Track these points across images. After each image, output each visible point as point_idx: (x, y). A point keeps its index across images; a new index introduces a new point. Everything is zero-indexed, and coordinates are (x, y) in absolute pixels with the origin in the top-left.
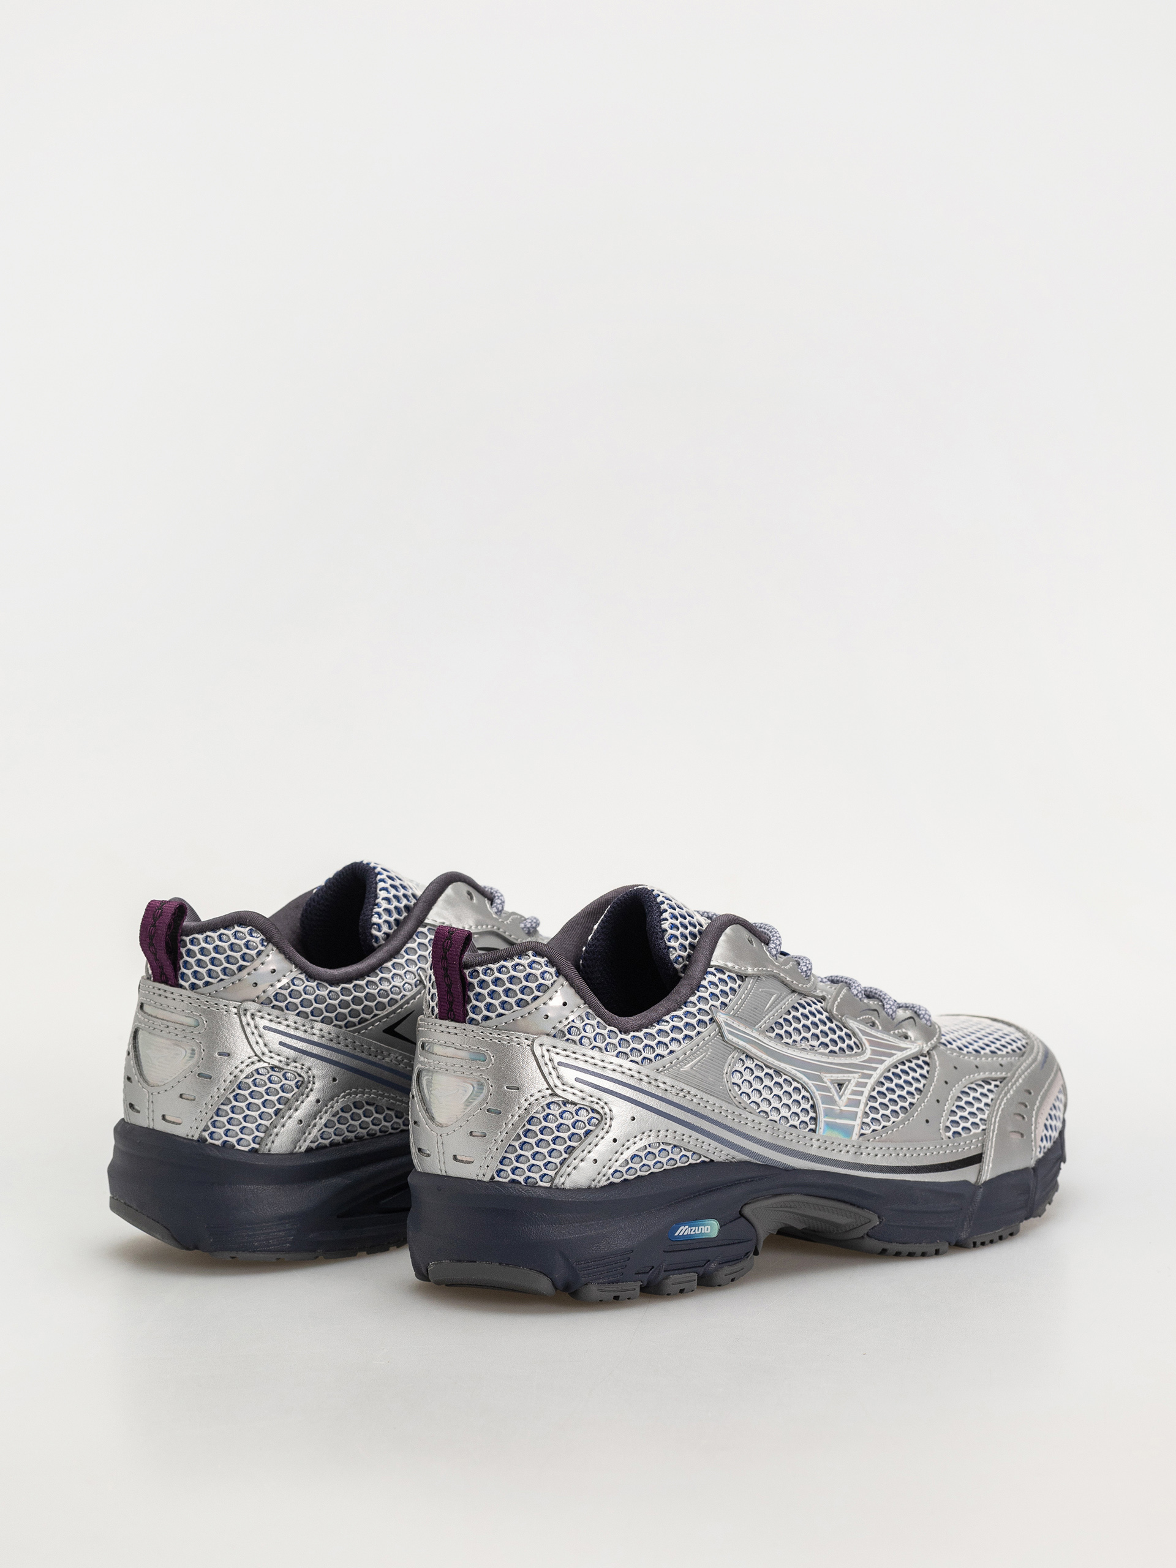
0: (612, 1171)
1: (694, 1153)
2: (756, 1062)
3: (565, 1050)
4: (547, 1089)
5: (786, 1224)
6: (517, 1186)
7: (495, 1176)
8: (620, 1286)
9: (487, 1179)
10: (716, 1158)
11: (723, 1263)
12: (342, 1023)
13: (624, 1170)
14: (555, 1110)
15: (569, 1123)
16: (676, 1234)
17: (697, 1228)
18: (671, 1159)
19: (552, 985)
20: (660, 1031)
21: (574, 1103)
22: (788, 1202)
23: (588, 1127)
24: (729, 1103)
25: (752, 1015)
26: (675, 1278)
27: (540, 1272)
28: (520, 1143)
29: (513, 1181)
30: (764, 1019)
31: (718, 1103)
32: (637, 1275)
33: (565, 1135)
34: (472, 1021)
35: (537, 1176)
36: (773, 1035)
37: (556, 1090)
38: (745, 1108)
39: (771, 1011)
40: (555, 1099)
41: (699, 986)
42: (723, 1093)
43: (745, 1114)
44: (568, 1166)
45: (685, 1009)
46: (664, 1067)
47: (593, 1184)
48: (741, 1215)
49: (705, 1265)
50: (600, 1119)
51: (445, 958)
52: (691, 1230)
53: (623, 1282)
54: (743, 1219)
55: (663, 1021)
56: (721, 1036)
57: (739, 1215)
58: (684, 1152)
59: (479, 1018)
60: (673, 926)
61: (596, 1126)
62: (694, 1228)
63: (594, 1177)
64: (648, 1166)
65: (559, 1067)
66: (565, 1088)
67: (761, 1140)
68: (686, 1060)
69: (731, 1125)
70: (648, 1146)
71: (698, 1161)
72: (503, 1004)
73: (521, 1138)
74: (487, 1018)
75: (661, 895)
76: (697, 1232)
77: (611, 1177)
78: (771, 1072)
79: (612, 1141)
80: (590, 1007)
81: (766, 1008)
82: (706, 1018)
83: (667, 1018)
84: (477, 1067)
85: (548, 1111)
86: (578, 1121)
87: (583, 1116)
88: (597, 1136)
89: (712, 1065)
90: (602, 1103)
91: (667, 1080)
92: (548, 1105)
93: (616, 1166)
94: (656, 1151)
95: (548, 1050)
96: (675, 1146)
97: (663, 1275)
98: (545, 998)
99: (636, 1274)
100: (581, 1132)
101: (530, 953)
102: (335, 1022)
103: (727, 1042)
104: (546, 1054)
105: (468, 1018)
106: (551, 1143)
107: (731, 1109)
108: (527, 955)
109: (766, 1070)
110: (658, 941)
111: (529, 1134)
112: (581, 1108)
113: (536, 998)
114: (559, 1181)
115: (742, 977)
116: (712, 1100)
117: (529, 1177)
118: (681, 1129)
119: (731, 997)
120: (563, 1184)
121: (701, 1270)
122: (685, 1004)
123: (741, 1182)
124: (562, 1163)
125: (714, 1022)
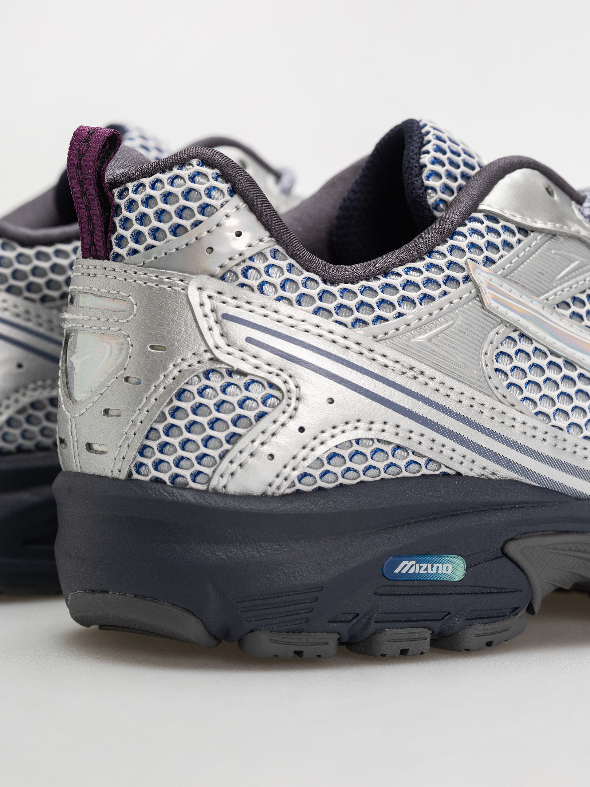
0: (296, 473)
1: (430, 460)
2: (535, 344)
3: (234, 298)
4: (206, 351)
5: (582, 577)
6: (158, 486)
7: (134, 472)
8: (304, 637)
9: (123, 476)
10: (465, 471)
11: (473, 619)
12: (36, 296)
13: (317, 473)
14: (216, 382)
15: (234, 400)
16: (397, 571)
17: (430, 565)
18: (392, 464)
19: (222, 206)
20: (387, 285)
21: (243, 374)
22: (581, 543)
23: (263, 408)
24: (487, 395)
25: (535, 281)
26: (391, 632)
27: (186, 609)
28: (165, 426)
29: (157, 480)
30: (554, 290)
31: (468, 392)
32: (332, 624)
33: (228, 418)
34: (117, 257)
35: (187, 474)
36: (568, 312)
37: (217, 353)
38: (512, 405)
39: (568, 281)
40: (217, 366)
41: (453, 234)
42: (478, 380)
43: (511, 412)
44: (231, 462)
45: (428, 260)
46: (386, 334)
47: (270, 491)
48: (505, 555)
49: (443, 618)
50: (280, 398)
51: (79, 167)
52: (421, 567)
53: (309, 632)
54: (505, 560)
55: (394, 274)
56: (480, 302)
57: (500, 554)
58: (412, 457)
59: (123, 252)
60: (436, 161)
61: (274, 407)
62: (425, 565)
63: (270, 480)
64: (355, 471)
65: (225, 321)
66: (230, 350)
67: (537, 452)
68: (422, 327)
69: (488, 424)
70: (354, 442)
71: (437, 473)
72: (155, 232)
73: (165, 419)
74: (135, 252)
75: (429, 124)
76: (429, 571)
77: (296, 481)
78: (560, 361)
79: (297, 431)
80: (278, 242)
81: (559, 277)
82: (459, 276)
83: (400, 270)
84: (116, 319)
85: (205, 382)
86: (248, 398)
87: (257, 392)
88: (275, 422)
89: (462, 339)
90: (285, 376)
91: (389, 352)
92: (207, 374)
93: (303, 468)
94: (368, 452)
95: (210, 297)
96: (399, 447)
97: (373, 626)
98: (208, 222)
99: (329, 622)
100: (251, 414)
101: (195, 162)
102: (26, 294)
103: (488, 311)
104: (207, 301)
105: (112, 253)
106: (207, 427)
107: (489, 402)
108: (191, 164)
109: (551, 358)
110: (412, 179)
111: (178, 414)
112: (253, 381)
113: (196, 224)
114: (217, 483)
115: (524, 231)
116: (459, 387)
117: (177, 476)
118: (407, 423)
119: (502, 252)
120: (225, 487)
121: (437, 626)
122: (430, 253)
123: (503, 507)
124: (222, 457)
125: (471, 280)
